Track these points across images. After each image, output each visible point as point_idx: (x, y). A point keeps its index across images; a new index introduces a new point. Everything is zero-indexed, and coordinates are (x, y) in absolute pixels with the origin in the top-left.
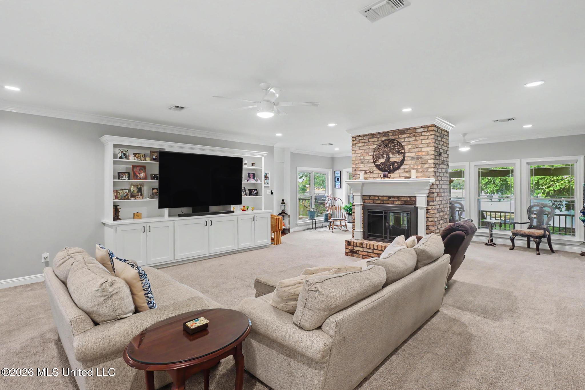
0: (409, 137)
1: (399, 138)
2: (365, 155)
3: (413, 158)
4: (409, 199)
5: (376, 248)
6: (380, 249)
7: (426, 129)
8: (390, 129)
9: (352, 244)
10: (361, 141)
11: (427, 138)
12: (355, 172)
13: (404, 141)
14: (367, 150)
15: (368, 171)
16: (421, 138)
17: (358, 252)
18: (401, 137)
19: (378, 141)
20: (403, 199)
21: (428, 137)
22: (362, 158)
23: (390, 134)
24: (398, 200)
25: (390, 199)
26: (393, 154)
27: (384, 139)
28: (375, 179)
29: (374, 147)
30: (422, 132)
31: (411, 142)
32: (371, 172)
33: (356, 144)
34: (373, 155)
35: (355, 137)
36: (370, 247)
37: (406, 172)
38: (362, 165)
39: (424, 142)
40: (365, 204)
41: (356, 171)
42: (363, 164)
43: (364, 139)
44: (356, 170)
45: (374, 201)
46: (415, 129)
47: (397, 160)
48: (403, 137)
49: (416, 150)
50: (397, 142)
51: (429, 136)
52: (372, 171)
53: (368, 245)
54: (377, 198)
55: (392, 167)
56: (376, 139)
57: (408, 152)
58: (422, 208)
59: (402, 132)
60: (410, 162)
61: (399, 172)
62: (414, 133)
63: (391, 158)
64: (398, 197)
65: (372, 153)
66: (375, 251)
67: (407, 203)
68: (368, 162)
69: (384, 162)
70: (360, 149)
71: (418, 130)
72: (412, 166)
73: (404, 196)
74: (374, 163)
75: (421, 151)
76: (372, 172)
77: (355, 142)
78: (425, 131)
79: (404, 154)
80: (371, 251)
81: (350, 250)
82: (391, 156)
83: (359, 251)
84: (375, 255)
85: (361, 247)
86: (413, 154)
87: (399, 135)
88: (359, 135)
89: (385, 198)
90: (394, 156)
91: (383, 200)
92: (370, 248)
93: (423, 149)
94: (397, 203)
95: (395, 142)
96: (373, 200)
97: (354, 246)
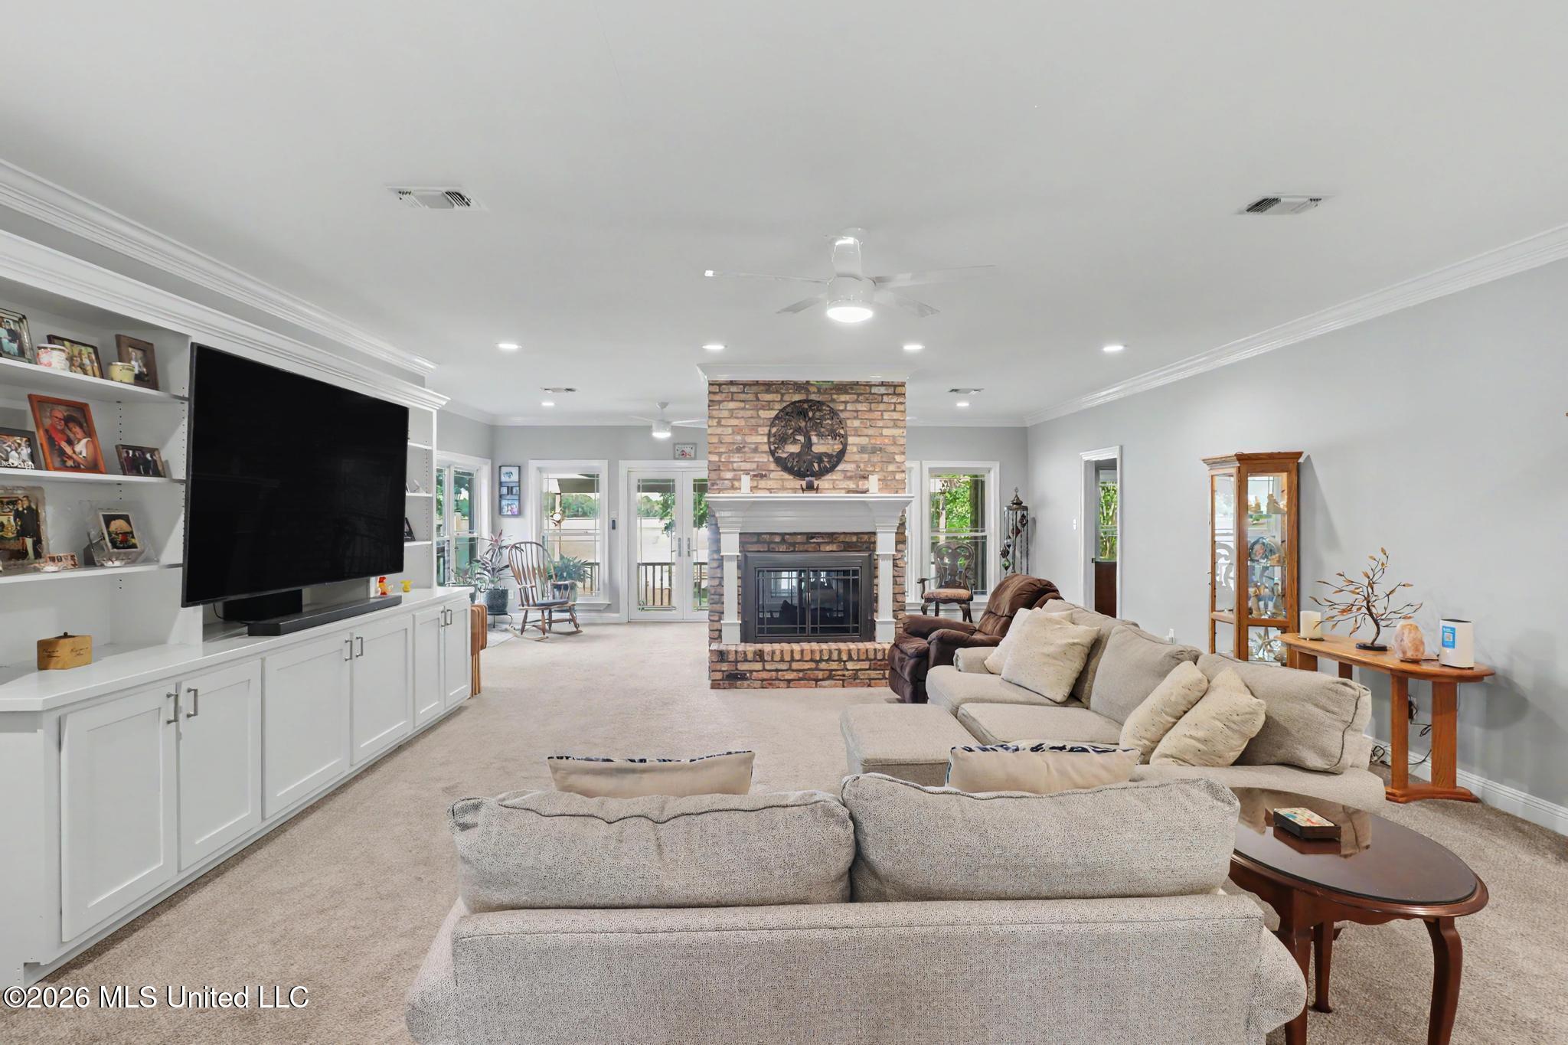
0: (857, 401)
1: (833, 400)
2: (746, 431)
3: (863, 450)
4: (854, 539)
5: (797, 657)
6: (808, 657)
7: (891, 390)
8: (812, 379)
9: (732, 657)
10: (735, 395)
11: (893, 408)
12: (717, 472)
13: (845, 410)
14: (753, 420)
15: (755, 473)
16: (882, 407)
17: (748, 675)
18: (838, 399)
19: (782, 400)
20: (842, 538)
21: (895, 408)
22: (739, 438)
23: (813, 389)
24: (832, 542)
25: (812, 541)
26: (820, 435)
27: (797, 398)
28: (775, 492)
29: (773, 413)
30: (882, 395)
31: (859, 413)
32: (762, 476)
33: (720, 402)
34: (769, 435)
35: (720, 385)
36: (782, 656)
37: (850, 478)
38: (738, 457)
39: (886, 416)
40: (749, 554)
41: (719, 470)
42: (739, 455)
43: (743, 392)
44: (721, 468)
45: (772, 546)
46: (870, 385)
47: (829, 451)
48: (843, 400)
49: (870, 432)
50: (828, 409)
51: (897, 406)
52: (764, 473)
53: (778, 653)
54: (778, 539)
55: (816, 465)
56: (778, 397)
57: (853, 433)
58: (885, 557)
59: (842, 388)
60: (857, 457)
61: (834, 477)
62: (867, 396)
63: (815, 444)
64: (831, 537)
65: (766, 430)
66: (795, 666)
67: (852, 548)
68: (755, 450)
69: (799, 454)
70: (731, 417)
71: (874, 390)
72: (862, 466)
73: (844, 533)
74: (772, 453)
75: (881, 435)
76: (765, 476)
77: (717, 398)
78: (890, 394)
79: (845, 437)
80: (784, 666)
81: (725, 674)
82: (814, 439)
83: (751, 672)
84: (795, 674)
85: (757, 661)
86: (864, 441)
87: (834, 393)
88: (731, 381)
89: (799, 539)
90: (822, 442)
91: (794, 544)
92: (782, 660)
93: (886, 432)
94: (828, 548)
95: (825, 410)
96: (769, 543)
97: (736, 662)
